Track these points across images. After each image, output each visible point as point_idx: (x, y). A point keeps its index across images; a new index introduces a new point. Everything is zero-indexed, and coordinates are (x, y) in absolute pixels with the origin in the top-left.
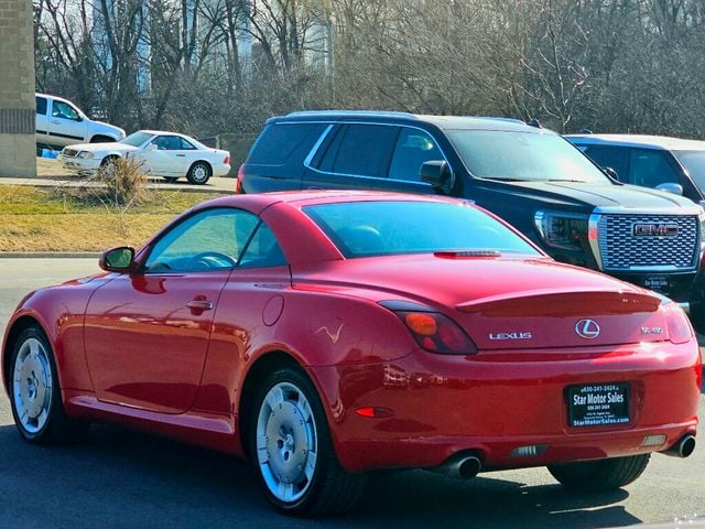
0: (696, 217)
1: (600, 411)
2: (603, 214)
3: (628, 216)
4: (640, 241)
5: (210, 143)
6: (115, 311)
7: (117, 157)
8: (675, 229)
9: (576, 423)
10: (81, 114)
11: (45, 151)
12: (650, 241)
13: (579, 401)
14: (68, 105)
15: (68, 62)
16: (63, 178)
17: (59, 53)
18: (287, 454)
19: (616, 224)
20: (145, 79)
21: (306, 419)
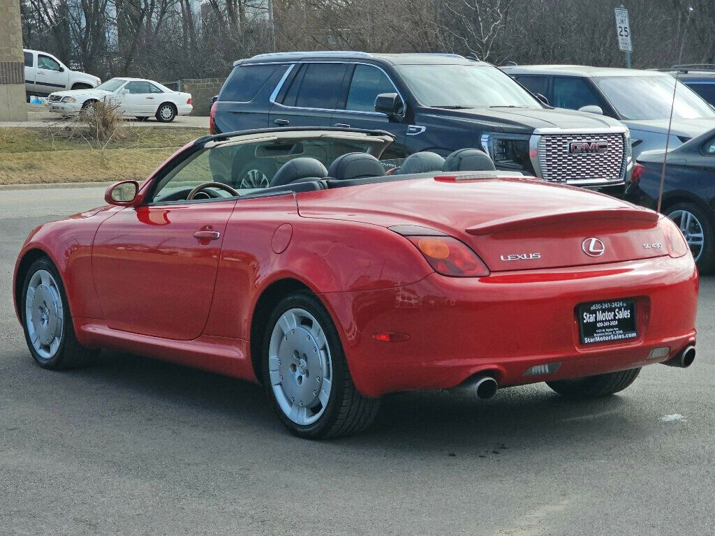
0: (622, 134)
1: (610, 327)
2: (542, 135)
3: (564, 136)
4: (575, 158)
5: (174, 87)
6: (112, 242)
7: (96, 101)
8: (605, 146)
9: (587, 340)
10: (62, 65)
11: (33, 98)
12: (584, 157)
13: (588, 318)
14: (51, 58)
15: (48, 23)
16: (51, 120)
17: (40, 15)
18: (300, 378)
19: (554, 143)
20: (112, 35)
21: (321, 346)
